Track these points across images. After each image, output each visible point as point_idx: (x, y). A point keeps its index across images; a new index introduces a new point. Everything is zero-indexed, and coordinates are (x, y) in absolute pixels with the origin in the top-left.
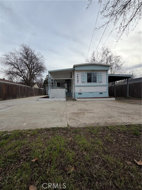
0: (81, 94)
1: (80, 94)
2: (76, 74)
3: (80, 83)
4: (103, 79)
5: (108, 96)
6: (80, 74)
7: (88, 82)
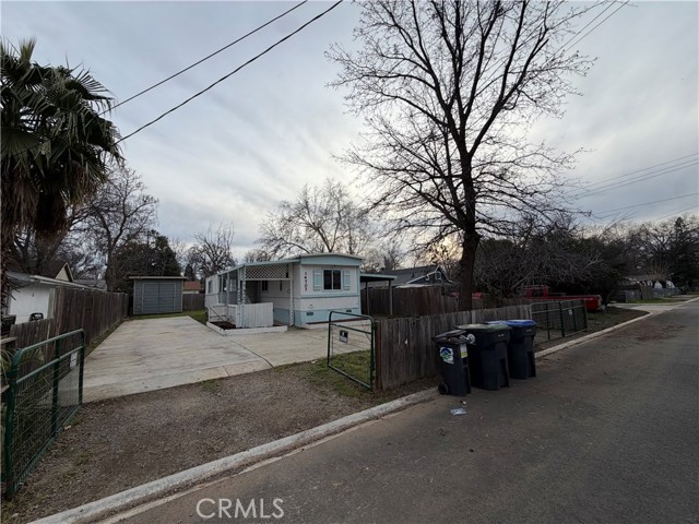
0: (312, 314)
1: (310, 314)
2: (302, 271)
3: (310, 292)
4: (352, 283)
5: (359, 312)
6: (310, 272)
7: (325, 288)
